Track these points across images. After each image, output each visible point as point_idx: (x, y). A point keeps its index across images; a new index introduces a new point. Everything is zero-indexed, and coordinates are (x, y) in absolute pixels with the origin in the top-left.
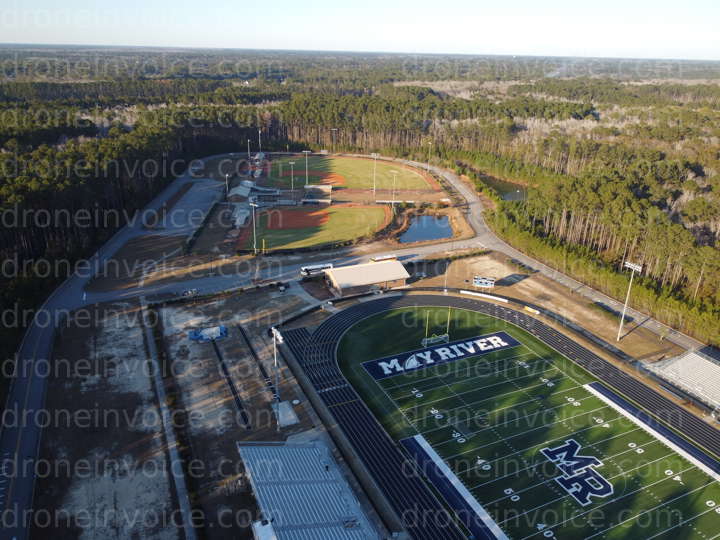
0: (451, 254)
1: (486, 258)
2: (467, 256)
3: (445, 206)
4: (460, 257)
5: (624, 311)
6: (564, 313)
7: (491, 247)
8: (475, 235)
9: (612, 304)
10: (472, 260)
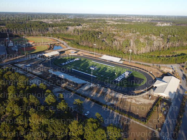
0: (65, 50)
1: (71, 50)
2: (67, 50)
3: (59, 44)
4: (66, 50)
5: (95, 53)
6: (86, 55)
7: (71, 48)
8: (67, 47)
9: (93, 53)
10: (68, 51)
